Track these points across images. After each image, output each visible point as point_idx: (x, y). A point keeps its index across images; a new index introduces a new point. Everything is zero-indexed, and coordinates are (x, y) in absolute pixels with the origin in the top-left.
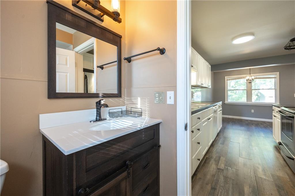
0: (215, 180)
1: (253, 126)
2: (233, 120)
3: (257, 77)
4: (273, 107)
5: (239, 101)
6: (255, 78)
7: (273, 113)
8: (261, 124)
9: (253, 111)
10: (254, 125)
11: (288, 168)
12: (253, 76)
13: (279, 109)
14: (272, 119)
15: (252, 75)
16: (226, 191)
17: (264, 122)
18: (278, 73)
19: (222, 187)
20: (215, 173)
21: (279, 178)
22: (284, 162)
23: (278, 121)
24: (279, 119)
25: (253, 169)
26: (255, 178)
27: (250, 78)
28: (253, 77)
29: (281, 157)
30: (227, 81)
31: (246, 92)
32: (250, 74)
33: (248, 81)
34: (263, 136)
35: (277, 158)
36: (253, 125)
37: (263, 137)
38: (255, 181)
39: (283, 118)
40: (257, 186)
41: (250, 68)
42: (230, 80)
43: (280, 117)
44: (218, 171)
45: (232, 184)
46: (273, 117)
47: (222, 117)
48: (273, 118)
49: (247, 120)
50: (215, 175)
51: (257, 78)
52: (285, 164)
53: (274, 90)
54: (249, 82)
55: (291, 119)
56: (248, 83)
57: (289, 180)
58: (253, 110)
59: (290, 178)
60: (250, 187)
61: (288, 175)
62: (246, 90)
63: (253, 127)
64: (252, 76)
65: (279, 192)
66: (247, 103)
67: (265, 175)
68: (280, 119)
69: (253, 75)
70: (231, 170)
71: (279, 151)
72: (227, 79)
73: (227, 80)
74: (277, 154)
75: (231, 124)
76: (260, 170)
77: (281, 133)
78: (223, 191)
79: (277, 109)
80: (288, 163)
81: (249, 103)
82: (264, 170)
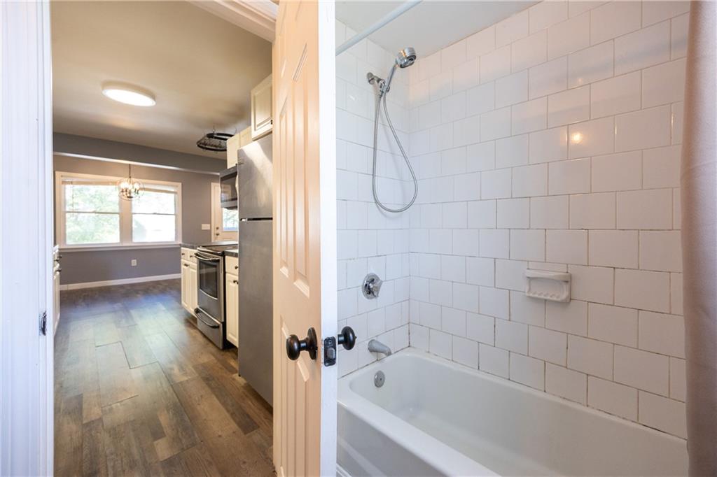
0: (86, 455)
1: (138, 295)
2: (84, 294)
3: (146, 187)
4: (182, 248)
5: (85, 242)
6: (141, 189)
7: (182, 260)
8: (154, 287)
9: (134, 263)
10: (140, 292)
11: (210, 345)
12: (138, 182)
13: (196, 251)
14: (180, 272)
15: (133, 180)
16: (123, 454)
17: (158, 282)
18: (180, 184)
19: (112, 454)
20: (81, 441)
21: (204, 366)
22: (205, 339)
23: (192, 272)
24: (193, 269)
25: (164, 375)
26: (171, 389)
27: (130, 187)
28: (137, 186)
29: (200, 334)
30: (63, 186)
31: (118, 219)
32: (130, 177)
33: (124, 193)
34: (164, 309)
35: (194, 338)
36: (138, 293)
37: (164, 311)
38: (174, 395)
39: (202, 264)
40: (179, 400)
41: (130, 165)
42: (72, 183)
43: (196, 265)
44: (88, 429)
45: (134, 430)
46: (183, 267)
47: (61, 291)
48: (182, 271)
49: (122, 286)
50: (82, 445)
51: (144, 189)
52: (207, 342)
53: (174, 217)
54: (128, 195)
55: (215, 264)
56: (127, 199)
57: (216, 361)
58: (135, 261)
59: (216, 358)
60: (168, 411)
61: (213, 355)
62: (118, 215)
63: (140, 297)
64: (133, 184)
65: (209, 385)
66: (121, 245)
67: (186, 374)
68: (196, 268)
69: (137, 180)
70: (121, 405)
71: (194, 326)
72: (63, 179)
73: (64, 183)
74: (193, 331)
75: (83, 304)
76: (176, 371)
77: (199, 293)
78: (117, 460)
79: (190, 252)
80: (210, 338)
81: (126, 244)
82: (181, 368)
